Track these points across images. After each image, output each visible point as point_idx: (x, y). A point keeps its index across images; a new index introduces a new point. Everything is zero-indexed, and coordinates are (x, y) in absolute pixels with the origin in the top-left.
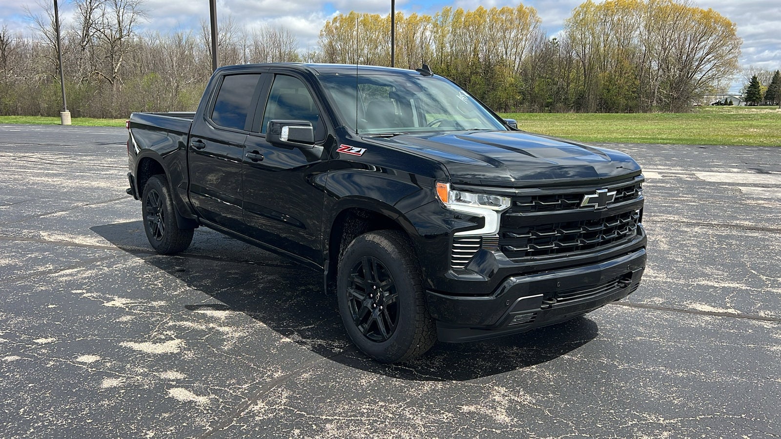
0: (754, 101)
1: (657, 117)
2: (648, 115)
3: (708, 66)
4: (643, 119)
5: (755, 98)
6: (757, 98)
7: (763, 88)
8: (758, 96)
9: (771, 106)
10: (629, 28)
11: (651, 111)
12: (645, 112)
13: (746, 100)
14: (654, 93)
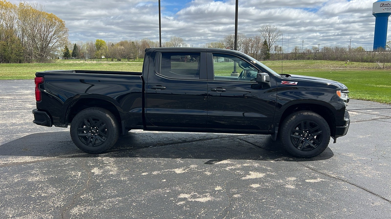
0: (67, 57)
1: (36, 65)
2: (31, 64)
3: (55, 41)
4: (30, 66)
5: (68, 56)
6: (69, 56)
7: (71, 51)
8: (69, 55)
9: (75, 59)
10: (12, 19)
11: (32, 62)
12: (29, 63)
13: (64, 56)
14: (32, 53)
